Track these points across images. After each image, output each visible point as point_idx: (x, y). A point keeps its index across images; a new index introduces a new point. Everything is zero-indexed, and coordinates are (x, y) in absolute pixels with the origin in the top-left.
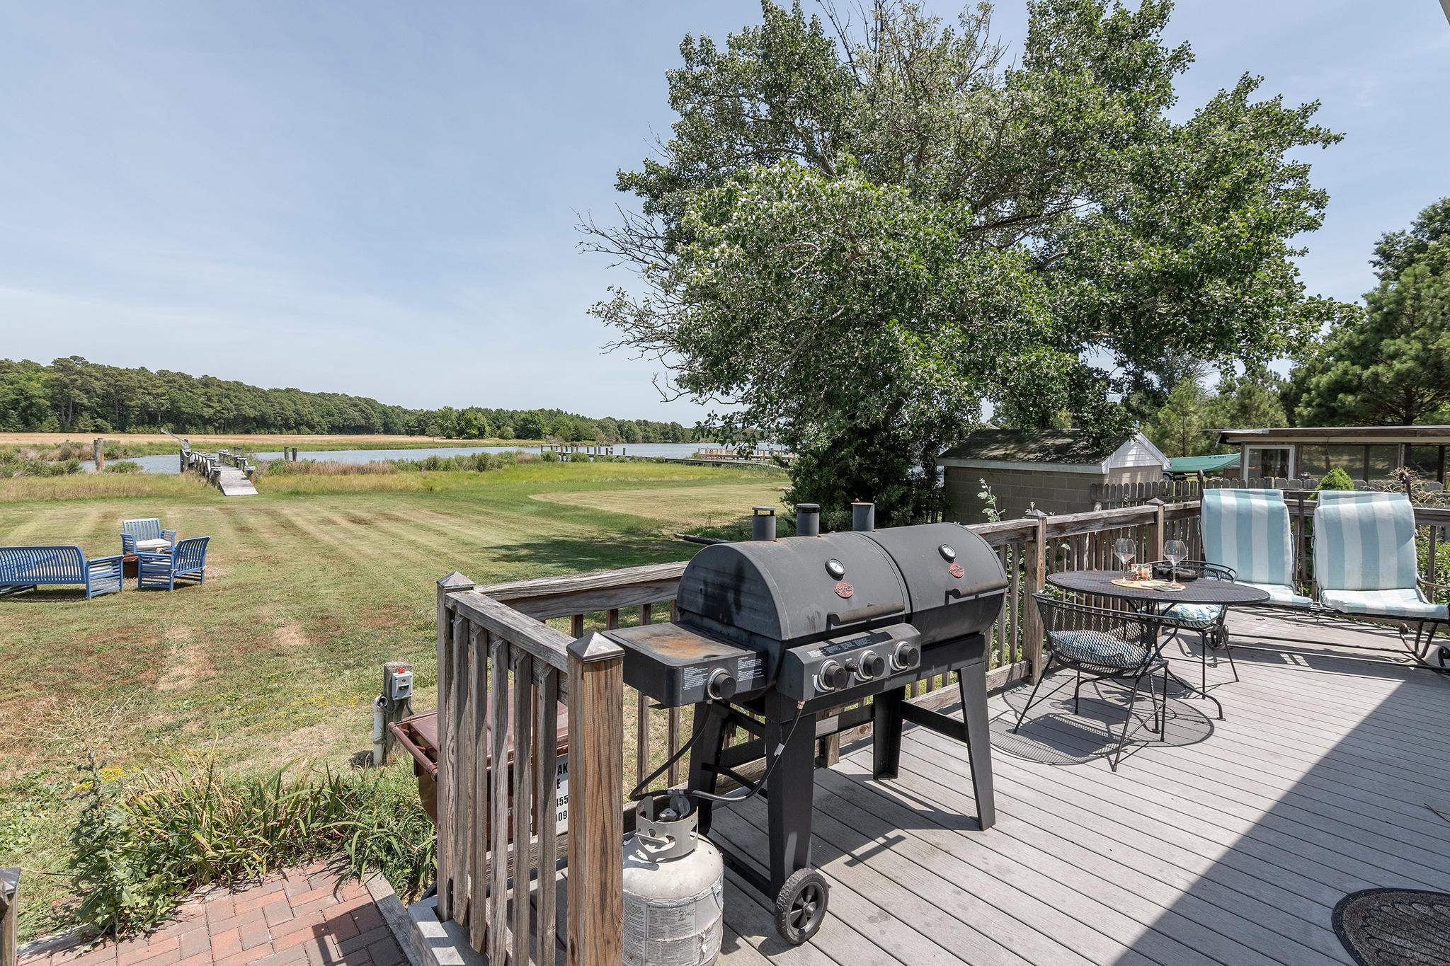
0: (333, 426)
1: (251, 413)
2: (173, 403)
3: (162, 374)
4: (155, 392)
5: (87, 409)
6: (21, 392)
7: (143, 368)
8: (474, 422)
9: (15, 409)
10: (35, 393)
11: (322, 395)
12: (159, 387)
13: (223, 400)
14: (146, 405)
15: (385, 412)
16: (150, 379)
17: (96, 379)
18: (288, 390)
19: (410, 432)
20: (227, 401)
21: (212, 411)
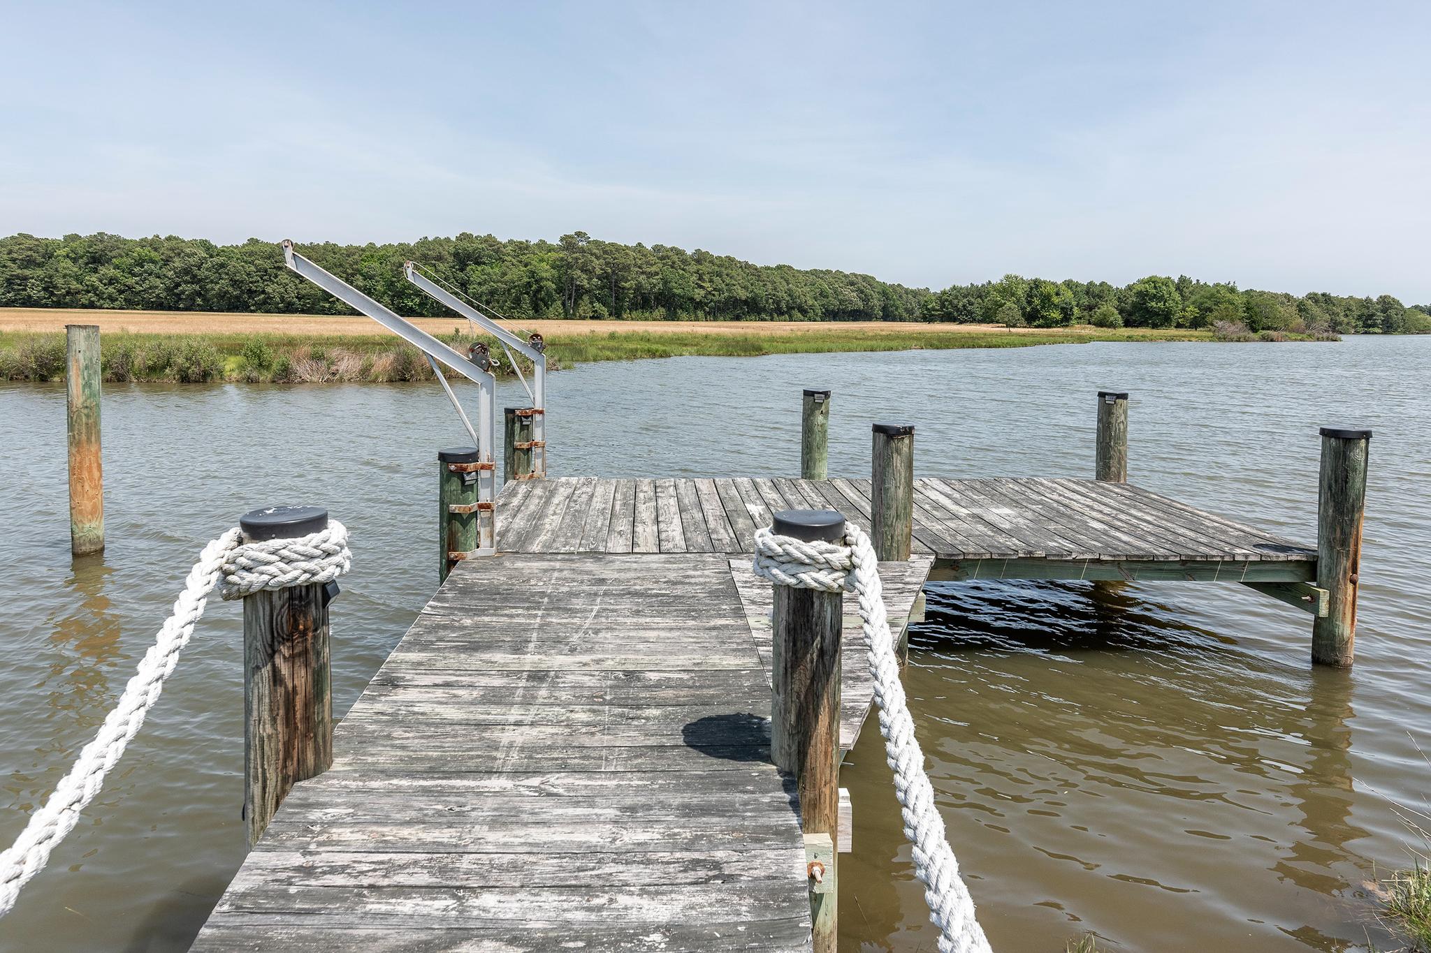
0: (827, 310)
1: (743, 294)
2: (666, 282)
3: (657, 248)
4: (649, 270)
5: (588, 291)
6: (533, 274)
7: (639, 244)
8: (1056, 300)
9: (527, 293)
10: (544, 275)
11: (815, 273)
12: (652, 265)
13: (714, 278)
14: (639, 287)
15: (886, 292)
16: (645, 256)
17: (597, 258)
18: (779, 268)
19: (928, 318)
20: (716, 279)
21: (703, 292)
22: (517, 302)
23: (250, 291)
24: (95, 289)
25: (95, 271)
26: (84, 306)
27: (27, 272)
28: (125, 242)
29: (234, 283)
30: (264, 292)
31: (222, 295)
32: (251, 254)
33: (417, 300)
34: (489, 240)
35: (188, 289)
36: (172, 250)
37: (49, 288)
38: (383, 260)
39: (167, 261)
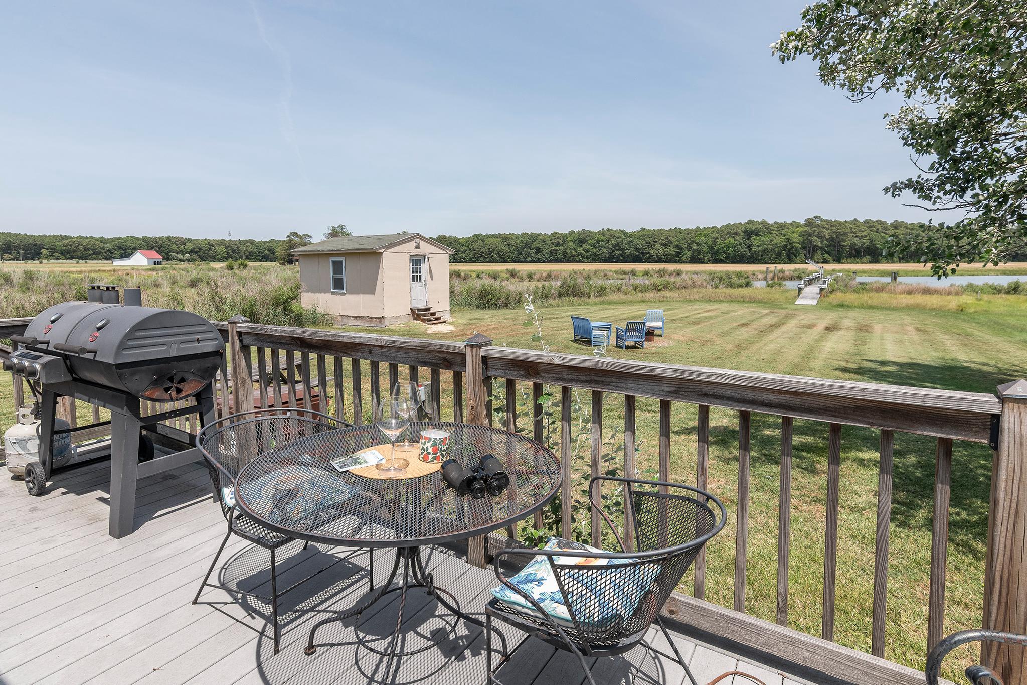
2: (871, 242)
3: (867, 222)
4: (860, 235)
5: (820, 248)
6: (788, 240)
7: (855, 219)
9: (785, 250)
10: (795, 240)
12: (863, 231)
14: (853, 245)
16: (858, 226)
17: (827, 229)
22: (779, 255)
23: (643, 253)
24: (581, 254)
25: (581, 246)
26: (577, 262)
27: (557, 248)
28: (592, 233)
29: (637, 250)
30: (649, 253)
31: (631, 254)
32: (644, 236)
33: (724, 256)
34: (763, 223)
35: (617, 253)
36: (611, 236)
37: (565, 254)
38: (706, 235)
39: (608, 241)
